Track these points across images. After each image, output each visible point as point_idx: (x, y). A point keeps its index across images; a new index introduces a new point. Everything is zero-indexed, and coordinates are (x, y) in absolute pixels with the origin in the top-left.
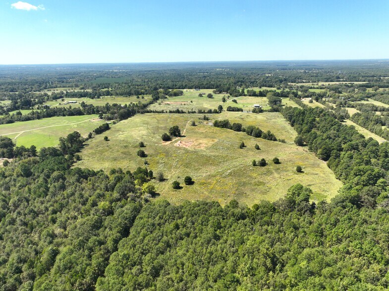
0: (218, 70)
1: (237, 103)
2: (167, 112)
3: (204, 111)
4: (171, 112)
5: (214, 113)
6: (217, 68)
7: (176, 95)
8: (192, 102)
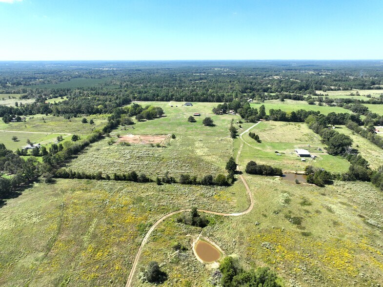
0: (216, 69)
1: (259, 142)
2: (108, 178)
3: (195, 179)
4: (117, 178)
5: (218, 185)
6: (215, 67)
7: (151, 116)
8: (174, 137)
